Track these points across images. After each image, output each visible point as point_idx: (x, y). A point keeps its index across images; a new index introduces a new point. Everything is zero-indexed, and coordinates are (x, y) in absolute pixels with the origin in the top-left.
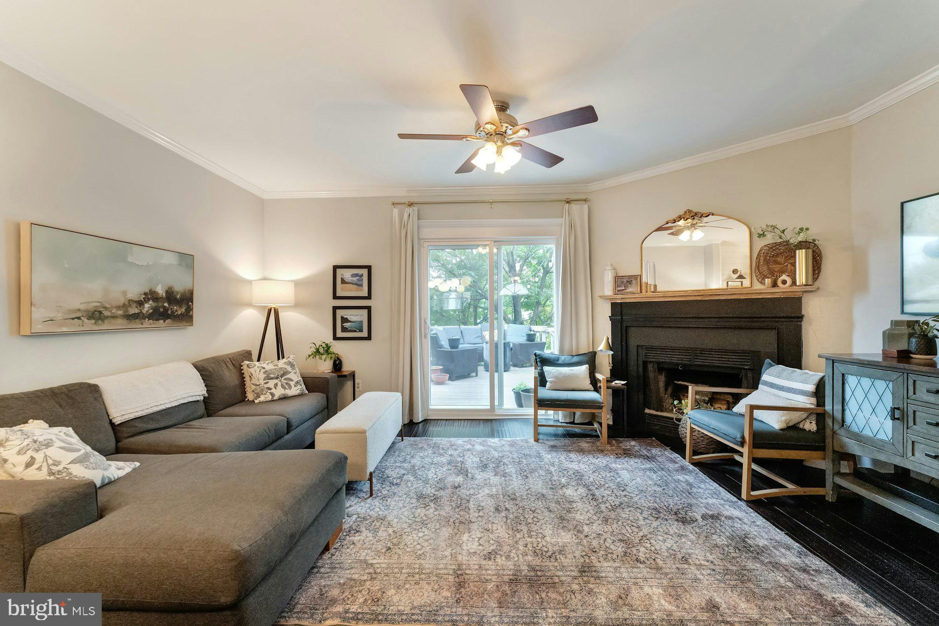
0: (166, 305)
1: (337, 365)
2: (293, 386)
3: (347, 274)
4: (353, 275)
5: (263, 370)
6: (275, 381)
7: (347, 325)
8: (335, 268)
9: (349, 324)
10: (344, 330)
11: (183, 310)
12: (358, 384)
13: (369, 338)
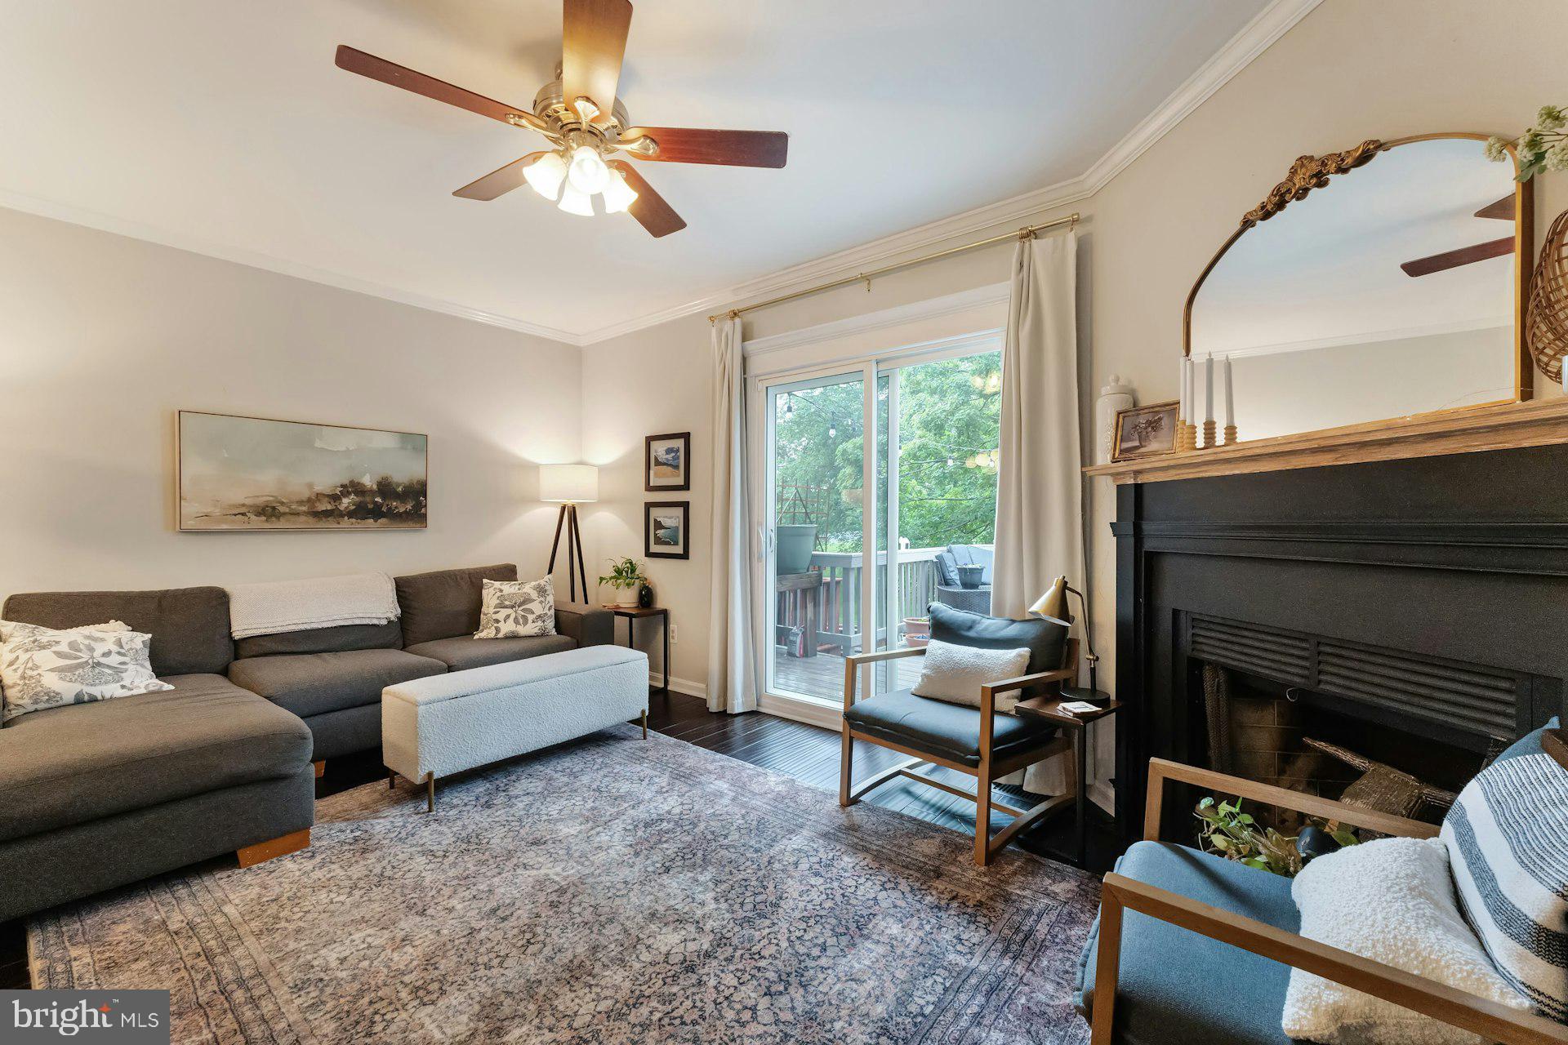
0: (378, 499)
1: (646, 597)
2: (530, 621)
3: (659, 448)
4: (669, 451)
5: (499, 594)
6: (509, 611)
7: (661, 532)
8: (649, 440)
9: (663, 531)
10: (658, 541)
11: (409, 507)
12: (673, 631)
13: (685, 556)
